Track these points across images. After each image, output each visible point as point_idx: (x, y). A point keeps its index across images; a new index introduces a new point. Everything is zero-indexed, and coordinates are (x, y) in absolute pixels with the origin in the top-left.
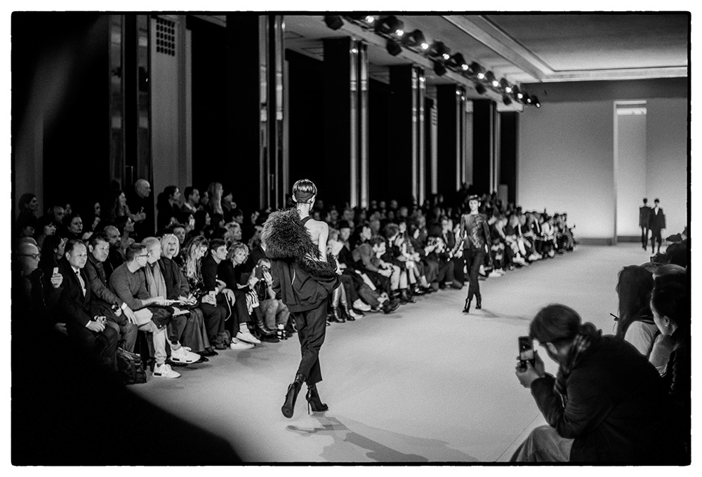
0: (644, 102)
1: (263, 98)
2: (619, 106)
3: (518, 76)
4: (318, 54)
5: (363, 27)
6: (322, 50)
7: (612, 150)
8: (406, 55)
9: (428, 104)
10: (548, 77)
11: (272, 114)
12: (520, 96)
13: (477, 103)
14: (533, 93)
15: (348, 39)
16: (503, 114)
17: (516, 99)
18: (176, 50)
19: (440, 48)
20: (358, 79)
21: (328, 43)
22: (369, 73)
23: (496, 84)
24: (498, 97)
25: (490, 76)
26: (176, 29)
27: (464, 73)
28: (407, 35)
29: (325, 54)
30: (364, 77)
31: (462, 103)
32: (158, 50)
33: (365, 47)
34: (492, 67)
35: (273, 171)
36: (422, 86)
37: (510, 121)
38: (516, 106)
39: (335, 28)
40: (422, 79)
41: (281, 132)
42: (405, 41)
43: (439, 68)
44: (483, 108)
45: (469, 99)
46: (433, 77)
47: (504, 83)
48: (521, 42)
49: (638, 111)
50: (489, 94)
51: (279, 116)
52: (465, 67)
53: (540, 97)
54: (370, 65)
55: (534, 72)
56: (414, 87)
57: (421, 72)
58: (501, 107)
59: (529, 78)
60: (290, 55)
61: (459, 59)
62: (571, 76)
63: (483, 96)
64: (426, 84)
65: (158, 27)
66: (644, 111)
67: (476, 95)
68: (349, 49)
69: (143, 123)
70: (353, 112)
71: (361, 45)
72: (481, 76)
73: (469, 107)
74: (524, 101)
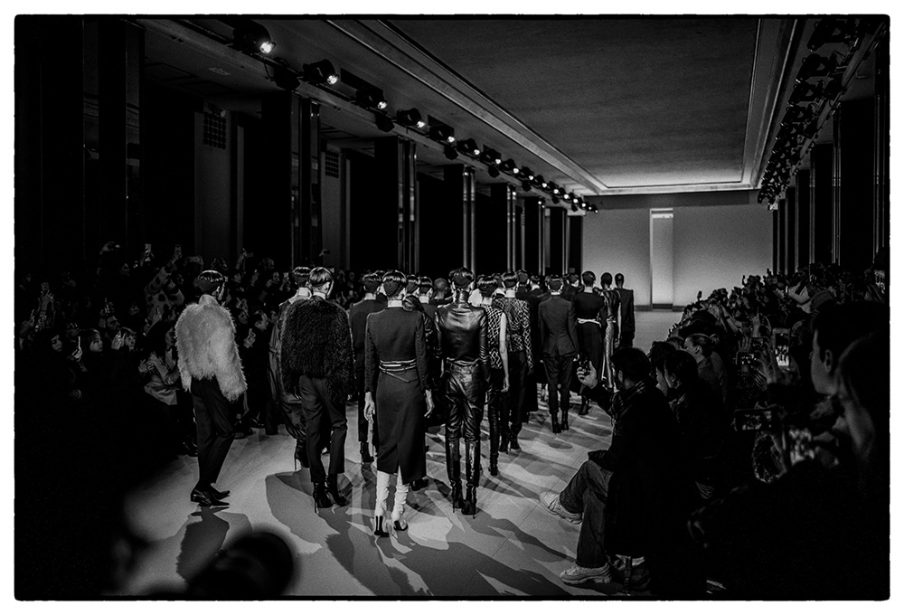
0: (671, 209)
1: (401, 205)
2: (653, 212)
3: (582, 191)
4: (441, 176)
5: (472, 157)
6: (442, 174)
7: (649, 241)
8: (503, 176)
9: (519, 211)
10: (603, 191)
11: (407, 217)
12: (584, 205)
13: (552, 209)
14: (593, 203)
15: (462, 166)
16: (571, 217)
17: (581, 207)
18: (339, 173)
19: (526, 171)
20: (470, 193)
21: (446, 168)
22: (476, 189)
23: (566, 197)
24: (568, 206)
25: (562, 191)
26: (339, 159)
27: (544, 189)
28: (503, 163)
29: (445, 177)
30: (473, 191)
31: (543, 210)
32: (327, 174)
33: (473, 172)
34: (564, 185)
35: (407, 260)
36: (514, 198)
37: (577, 221)
38: (581, 212)
39: (452, 159)
40: (514, 194)
41: (413, 232)
42: (501, 167)
43: (526, 185)
44: (558, 213)
45: (547, 207)
46: (522, 192)
47: (572, 196)
48: (584, 168)
49: (667, 216)
50: (562, 203)
51: (412, 218)
52: (545, 185)
53: (598, 205)
54: (477, 184)
55: (593, 188)
56: (509, 198)
57: (513, 189)
58: (570, 213)
59: (589, 192)
60: (419, 176)
61: (540, 179)
62: (620, 191)
63: (558, 205)
64: (516, 196)
65: (326, 158)
66: (672, 215)
67: (552, 204)
68: (462, 172)
69: (315, 223)
70: (465, 216)
71: (470, 169)
72: (556, 191)
73: (547, 212)
74: (586, 208)
